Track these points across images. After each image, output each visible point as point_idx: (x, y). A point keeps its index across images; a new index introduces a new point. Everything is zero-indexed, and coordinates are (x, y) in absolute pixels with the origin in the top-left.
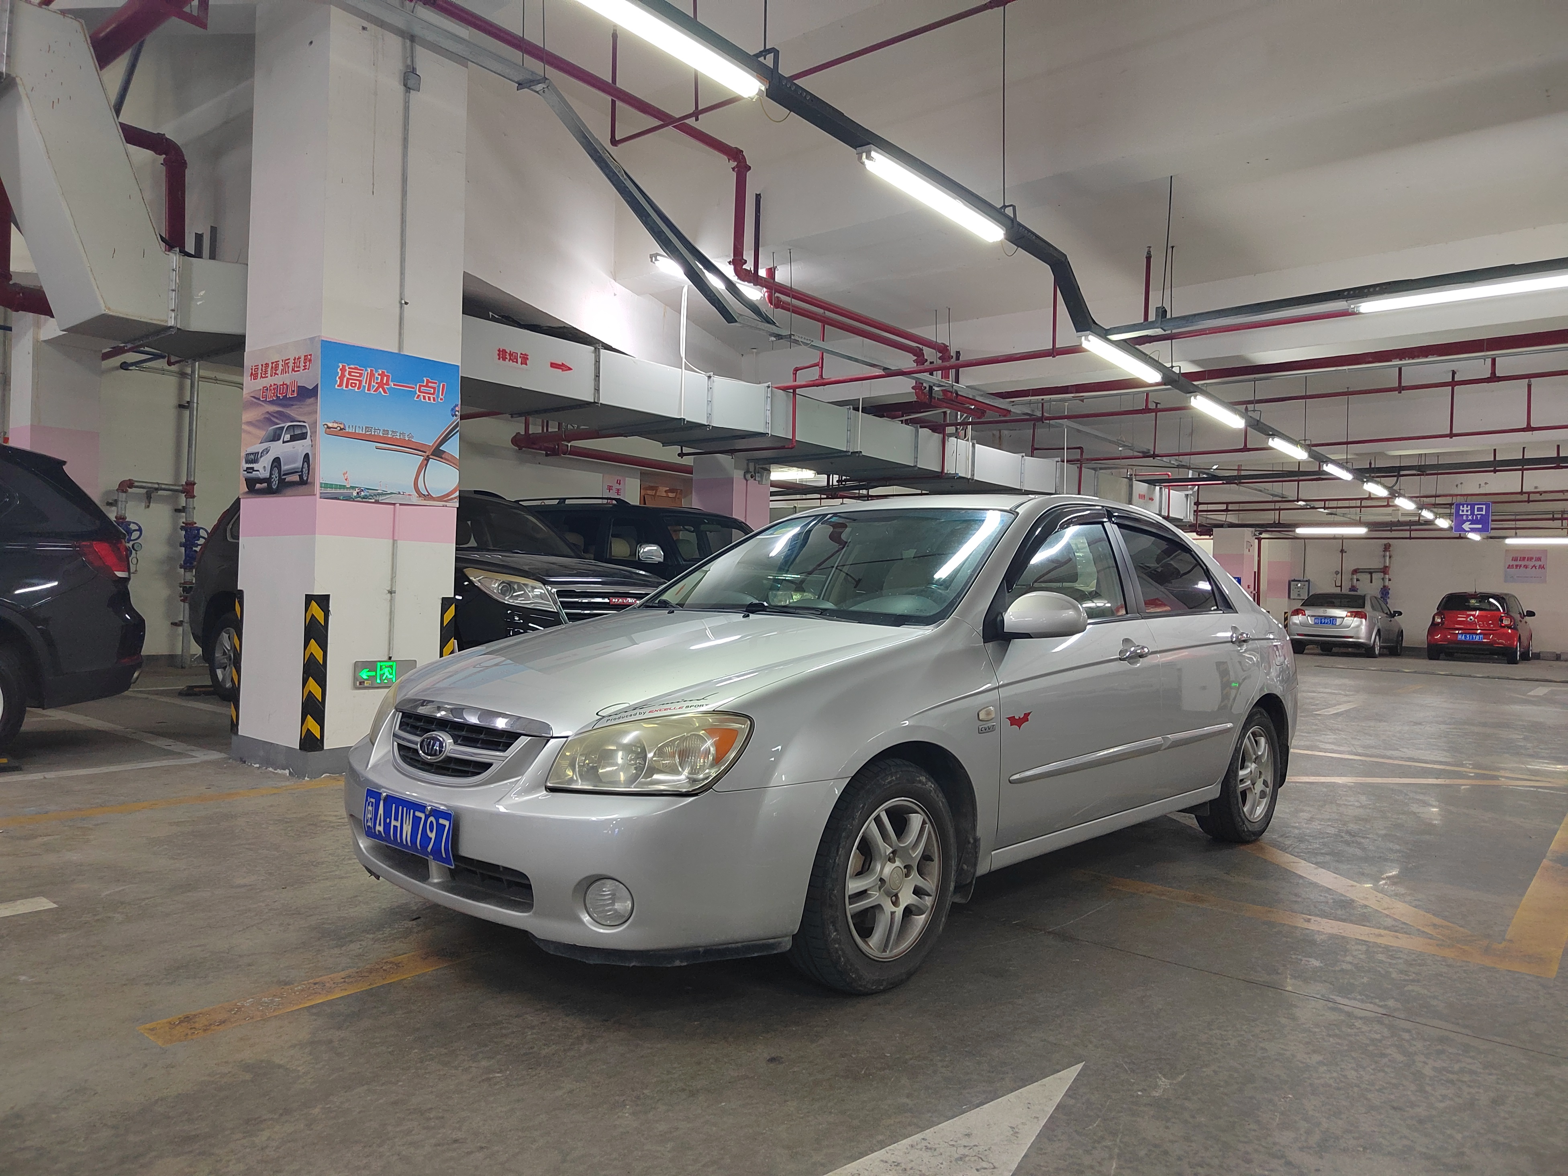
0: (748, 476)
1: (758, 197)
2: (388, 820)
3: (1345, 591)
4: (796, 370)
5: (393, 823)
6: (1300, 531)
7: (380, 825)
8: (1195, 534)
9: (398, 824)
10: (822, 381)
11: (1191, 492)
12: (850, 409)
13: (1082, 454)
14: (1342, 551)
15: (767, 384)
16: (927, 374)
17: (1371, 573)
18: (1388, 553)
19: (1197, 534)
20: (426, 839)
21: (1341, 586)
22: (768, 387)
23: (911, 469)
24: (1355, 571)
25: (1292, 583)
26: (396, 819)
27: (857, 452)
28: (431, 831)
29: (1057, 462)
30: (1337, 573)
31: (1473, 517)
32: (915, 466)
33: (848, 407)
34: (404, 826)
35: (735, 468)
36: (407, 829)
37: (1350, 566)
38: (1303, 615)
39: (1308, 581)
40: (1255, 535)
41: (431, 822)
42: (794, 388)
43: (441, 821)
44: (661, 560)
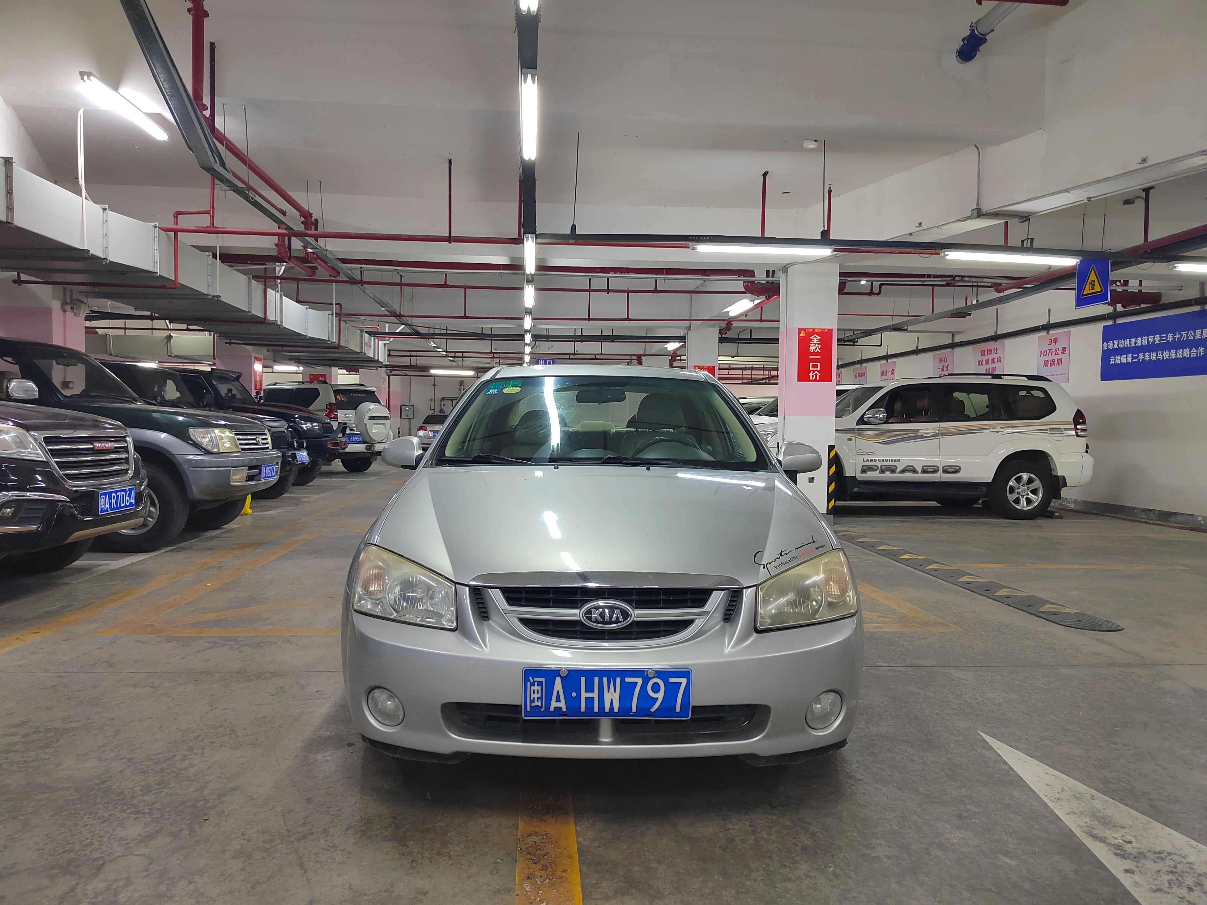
0: (68, 308)
1: (212, 45)
3: (437, 413)
4: (178, 214)
5: (584, 695)
6: (433, 372)
7: (558, 700)
8: (345, 370)
9: (595, 695)
10: (213, 229)
11: (388, 342)
12: (209, 255)
13: (341, 310)
14: (434, 385)
15: (154, 224)
16: (313, 239)
17: (452, 400)
18: (462, 387)
19: (347, 371)
21: (434, 409)
22: (155, 227)
23: (245, 314)
24: (443, 399)
25: (403, 407)
27: (216, 296)
29: (329, 314)
30: (431, 400)
32: (250, 312)
33: (207, 253)
35: (53, 298)
37: (439, 395)
38: (425, 430)
39: (412, 406)
40: (387, 373)
41: (657, 683)
42: (176, 232)
43: (673, 680)
44: (37, 397)
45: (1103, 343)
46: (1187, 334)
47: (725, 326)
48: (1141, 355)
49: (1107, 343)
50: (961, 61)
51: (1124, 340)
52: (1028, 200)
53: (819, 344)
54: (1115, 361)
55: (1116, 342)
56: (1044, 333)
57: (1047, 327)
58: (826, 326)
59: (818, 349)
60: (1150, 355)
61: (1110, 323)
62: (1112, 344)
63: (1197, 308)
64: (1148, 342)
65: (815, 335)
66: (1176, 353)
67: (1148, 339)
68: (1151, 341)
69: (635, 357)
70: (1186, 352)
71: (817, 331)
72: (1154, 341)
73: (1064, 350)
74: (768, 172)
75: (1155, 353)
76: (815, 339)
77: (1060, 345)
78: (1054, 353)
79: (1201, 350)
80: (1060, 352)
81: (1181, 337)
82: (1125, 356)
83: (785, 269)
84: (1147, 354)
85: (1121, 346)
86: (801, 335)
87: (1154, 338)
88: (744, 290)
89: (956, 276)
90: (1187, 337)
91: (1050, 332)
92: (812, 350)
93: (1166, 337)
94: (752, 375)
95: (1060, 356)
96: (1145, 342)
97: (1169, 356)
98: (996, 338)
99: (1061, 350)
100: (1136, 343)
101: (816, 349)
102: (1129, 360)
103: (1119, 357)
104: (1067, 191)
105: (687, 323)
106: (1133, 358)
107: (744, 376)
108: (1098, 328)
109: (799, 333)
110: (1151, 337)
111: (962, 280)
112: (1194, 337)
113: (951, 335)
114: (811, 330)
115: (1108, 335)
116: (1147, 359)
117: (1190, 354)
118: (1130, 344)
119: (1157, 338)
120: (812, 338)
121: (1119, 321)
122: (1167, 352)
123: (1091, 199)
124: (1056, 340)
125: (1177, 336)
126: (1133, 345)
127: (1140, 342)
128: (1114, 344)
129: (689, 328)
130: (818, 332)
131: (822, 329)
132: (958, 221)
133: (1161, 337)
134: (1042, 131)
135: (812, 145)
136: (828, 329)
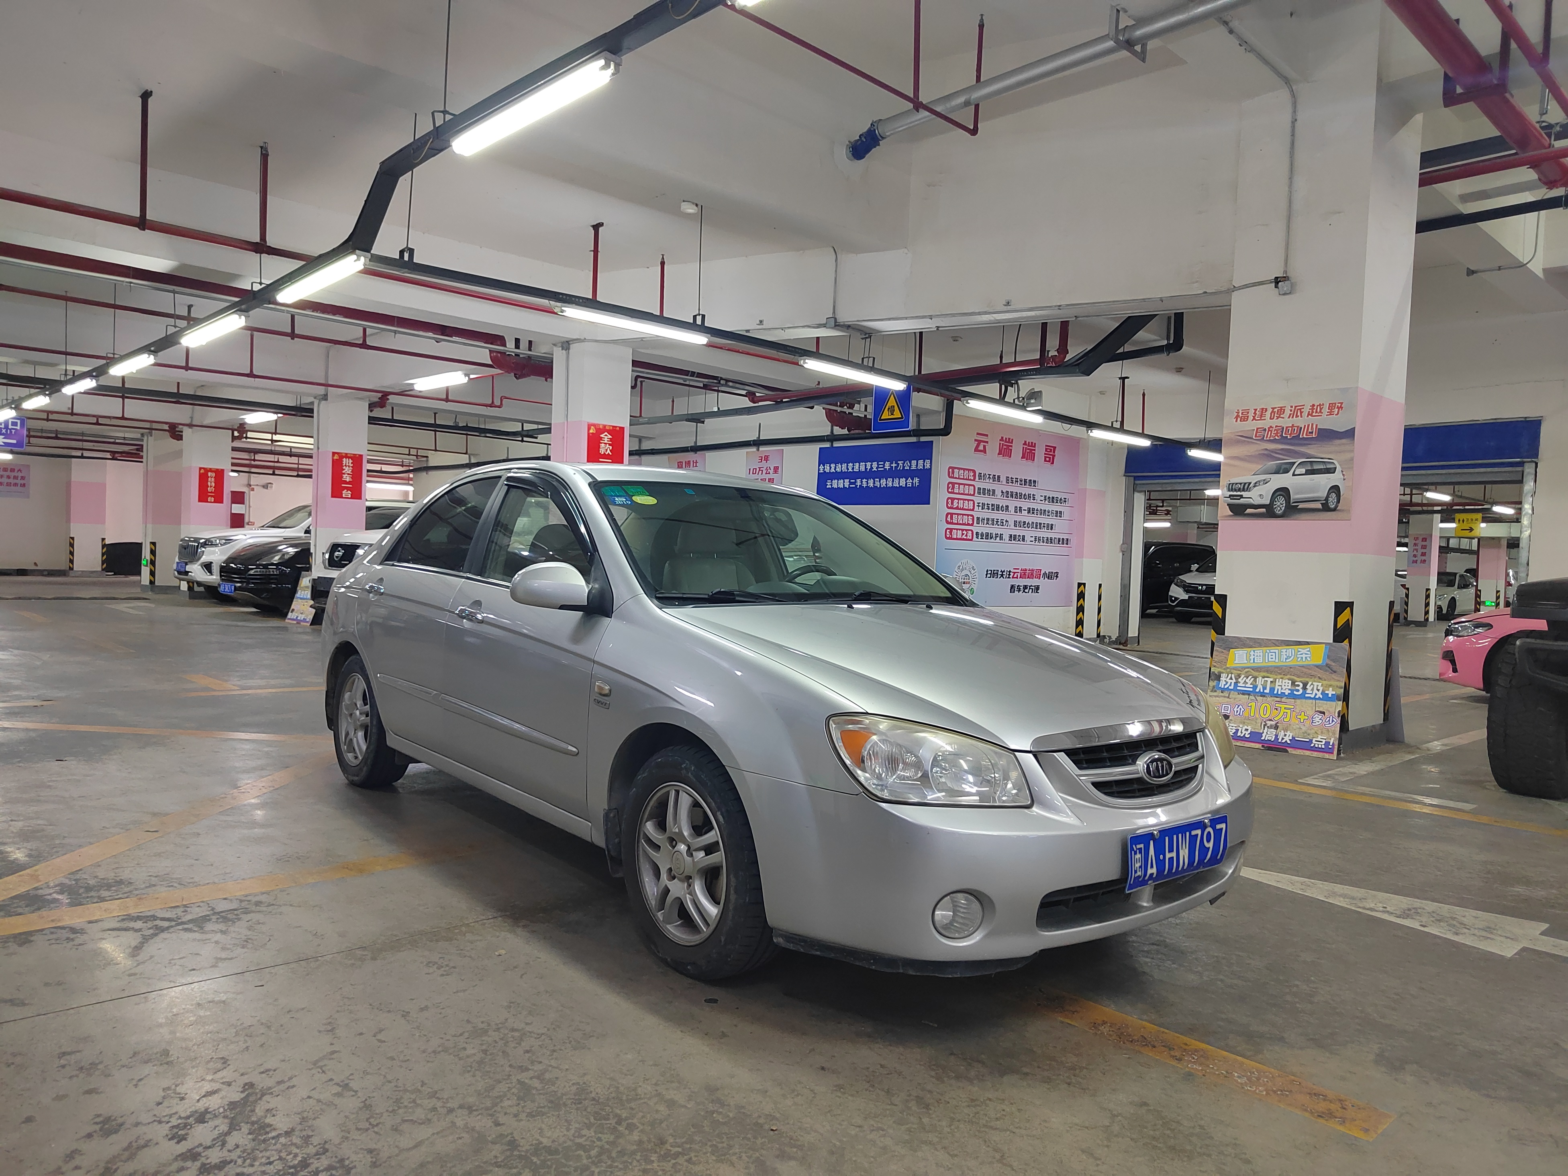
2: (1161, 857)
5: (1168, 855)
7: (1152, 867)
9: (1174, 854)
20: (1204, 850)
26: (1171, 851)
28: (1208, 841)
31: (7, 431)
34: (1181, 851)
36: (1184, 853)
41: (1209, 833)
43: (1218, 827)
45: (819, 466)
46: (903, 464)
47: (377, 400)
48: (859, 481)
49: (824, 466)
50: (852, 158)
51: (841, 465)
52: (889, 319)
53: (610, 445)
54: (831, 485)
55: (833, 466)
56: (754, 449)
57: (758, 443)
58: (618, 424)
59: (609, 451)
60: (867, 482)
61: (827, 445)
62: (828, 468)
63: (913, 439)
64: (866, 469)
65: (606, 433)
66: (893, 481)
67: (866, 465)
68: (869, 467)
69: (166, 427)
70: (903, 482)
71: (607, 428)
72: (872, 468)
73: (776, 469)
74: (603, 224)
75: (872, 480)
76: (606, 437)
77: (772, 464)
78: (764, 472)
79: (916, 480)
80: (772, 471)
81: (898, 466)
82: (842, 481)
83: (566, 345)
84: (864, 480)
85: (838, 470)
86: (591, 431)
87: (871, 465)
88: (491, 363)
89: (722, 379)
90: (904, 467)
91: (760, 449)
92: (602, 451)
93: (884, 465)
94: (298, 464)
95: (771, 476)
96: (863, 469)
97: (886, 484)
98: (696, 449)
99: (772, 468)
100: (853, 469)
101: (607, 450)
102: (847, 486)
103: (836, 481)
104: (931, 317)
105: (321, 390)
106: (851, 483)
107: (300, 466)
108: (814, 450)
109: (589, 429)
110: (869, 464)
111: (726, 385)
112: (910, 467)
113: (637, 439)
114: (601, 427)
115: (824, 457)
116: (865, 485)
117: (906, 484)
118: (848, 469)
119: (875, 464)
120: (602, 436)
121: (836, 444)
122: (884, 480)
123: (940, 329)
124: (766, 458)
125: (894, 465)
126: (850, 470)
127: (857, 468)
128: (830, 468)
129: (325, 397)
130: (610, 430)
131: (613, 427)
132: (809, 327)
133: (878, 465)
134: (906, 250)
135: (691, 209)
136: (620, 427)
